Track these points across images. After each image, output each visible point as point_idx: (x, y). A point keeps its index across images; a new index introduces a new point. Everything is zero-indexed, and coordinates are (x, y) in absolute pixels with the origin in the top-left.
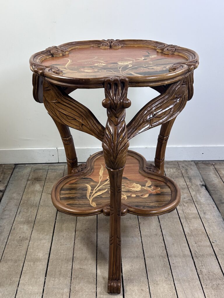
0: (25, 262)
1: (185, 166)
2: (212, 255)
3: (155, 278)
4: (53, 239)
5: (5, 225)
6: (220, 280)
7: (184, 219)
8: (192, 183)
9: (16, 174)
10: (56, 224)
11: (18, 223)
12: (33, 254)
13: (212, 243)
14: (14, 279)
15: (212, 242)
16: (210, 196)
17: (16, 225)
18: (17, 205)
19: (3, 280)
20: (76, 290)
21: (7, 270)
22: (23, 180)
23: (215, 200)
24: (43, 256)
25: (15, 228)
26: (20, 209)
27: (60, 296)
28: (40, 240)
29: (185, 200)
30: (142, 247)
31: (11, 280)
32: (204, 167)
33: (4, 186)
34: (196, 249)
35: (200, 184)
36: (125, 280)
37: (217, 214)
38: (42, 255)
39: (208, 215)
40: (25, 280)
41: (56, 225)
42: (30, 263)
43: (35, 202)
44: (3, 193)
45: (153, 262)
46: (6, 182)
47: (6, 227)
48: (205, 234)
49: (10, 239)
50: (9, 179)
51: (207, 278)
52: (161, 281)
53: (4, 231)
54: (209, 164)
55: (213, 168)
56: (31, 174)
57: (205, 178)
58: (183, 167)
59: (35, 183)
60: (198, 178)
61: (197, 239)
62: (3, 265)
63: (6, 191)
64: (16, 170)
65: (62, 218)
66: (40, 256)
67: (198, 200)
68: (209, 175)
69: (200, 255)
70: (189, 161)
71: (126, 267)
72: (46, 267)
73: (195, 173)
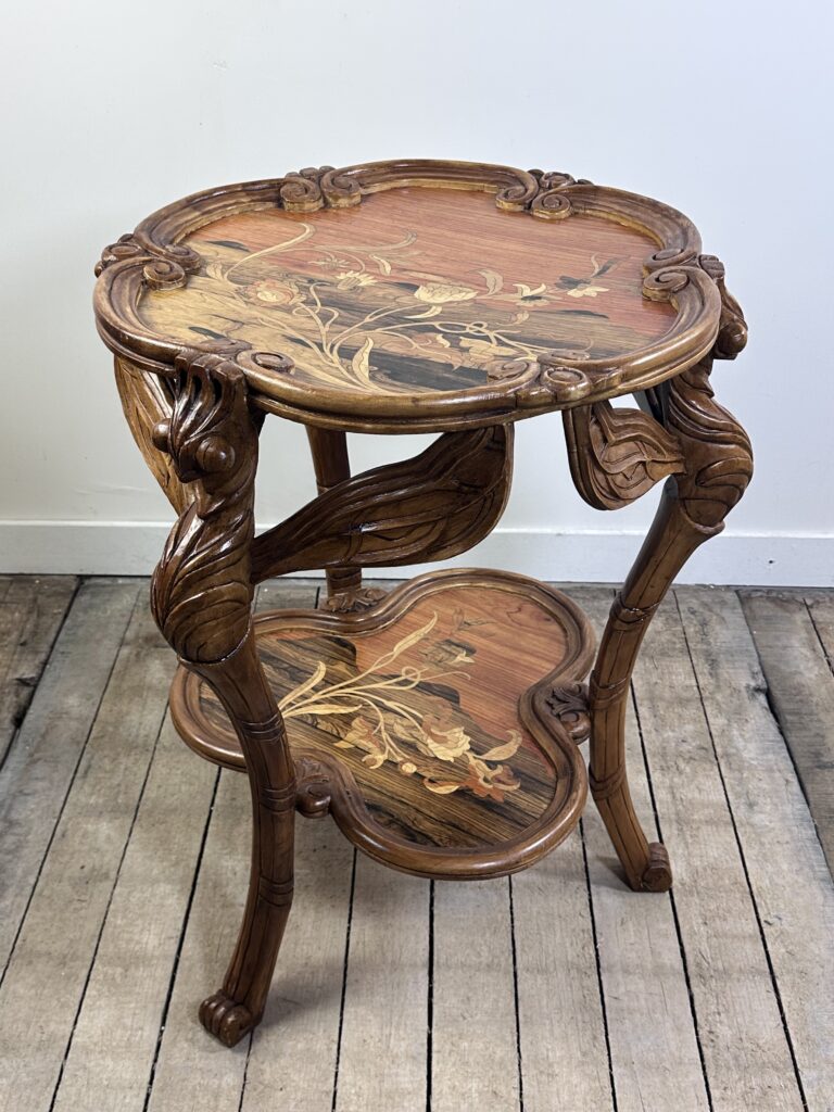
0: (95, 965)
1: (701, 610)
2: (759, 972)
3: (545, 1052)
4: (199, 881)
5: (32, 817)
6: (777, 1069)
7: (675, 826)
8: (718, 680)
9: (82, 617)
10: (212, 822)
11: (80, 813)
12: (126, 936)
13: (764, 925)
14: (53, 1027)
15: (766, 922)
16: (780, 738)
17: (70, 819)
18: (78, 743)
19: (17, 1028)
20: (266, 1082)
21: (33, 991)
22: (106, 642)
23: (795, 755)
24: (160, 944)
25: (69, 832)
26: (89, 756)
27: (209, 1101)
28: (153, 884)
29: (685, 747)
30: (510, 929)
31: (43, 1033)
32: (771, 613)
33: (37, 662)
34: (704, 947)
35: (748, 687)
36: (439, 1052)
37: (797, 812)
38: (156, 942)
39: (761, 812)
40: (93, 1032)
41: (210, 828)
43: (142, 732)
44: (31, 689)
45: (545, 986)
46: (45, 648)
47: (35, 828)
48: (741, 889)
49: (47, 875)
50: (54, 635)
51: (732, 1062)
52: (565, 1063)
53: (27, 842)
54: (792, 600)
55: (807, 622)
56: (133, 620)
57: (770, 661)
58: (693, 613)
59: (146, 655)
60: (742, 661)
61: (712, 907)
62: (18, 973)
63: (42, 683)
64: (83, 599)
65: (234, 799)
66: (147, 943)
67: (733, 751)
68: (785, 647)
69: (715, 971)
70: (717, 588)
71: (447, 1005)
72: (168, 987)
73: (734, 638)
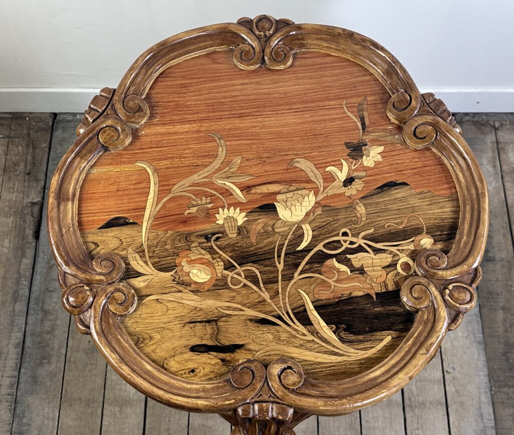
0: (105, 406)
5: (57, 307)
9: (59, 149)
13: (445, 373)
15: (447, 371)
33: (39, 188)
42: (113, 410)
44: (40, 208)
46: (42, 177)
47: (59, 316)
49: (72, 348)
50: (45, 165)
53: (57, 326)
54: (487, 124)
55: (493, 143)
69: (418, 403)
